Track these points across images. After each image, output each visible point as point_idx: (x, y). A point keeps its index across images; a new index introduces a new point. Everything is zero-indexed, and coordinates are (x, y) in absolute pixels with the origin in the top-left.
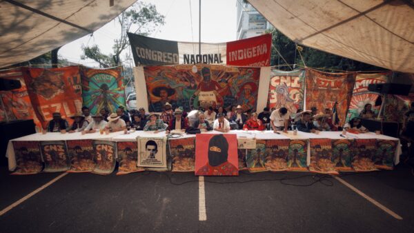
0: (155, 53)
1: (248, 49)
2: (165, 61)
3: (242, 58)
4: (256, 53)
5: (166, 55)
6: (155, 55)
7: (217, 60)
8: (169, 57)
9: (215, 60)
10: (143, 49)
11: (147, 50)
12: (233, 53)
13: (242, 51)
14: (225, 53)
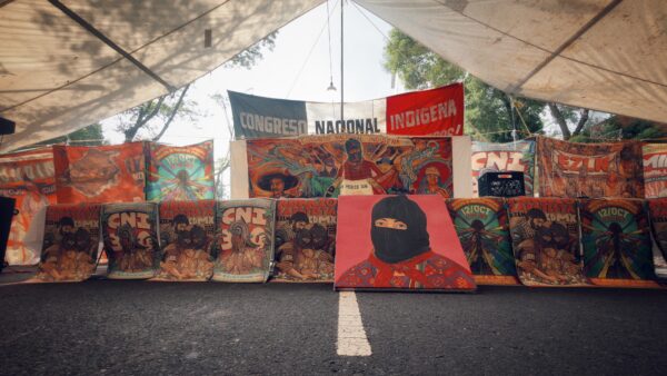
0: (269, 121)
1: (423, 109)
2: (285, 133)
3: (413, 124)
4: (437, 115)
5: (288, 123)
7: (371, 129)
8: (291, 127)
9: (367, 129)
10: (251, 116)
11: (257, 117)
12: (397, 116)
13: (412, 113)
14: (384, 117)
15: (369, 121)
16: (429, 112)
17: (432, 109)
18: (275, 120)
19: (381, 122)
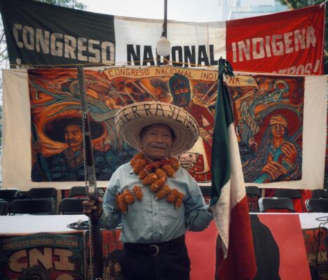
0: (58, 40)
1: (275, 37)
2: (82, 58)
3: (261, 56)
4: (293, 45)
5: (86, 44)
6: (60, 45)
7: (205, 59)
8: (91, 50)
9: (200, 60)
10: (31, 30)
11: (39, 31)
12: (241, 43)
13: (260, 40)
14: (223, 44)
15: (202, 48)
16: (283, 40)
17: (286, 36)
18: (68, 38)
19: (219, 51)
